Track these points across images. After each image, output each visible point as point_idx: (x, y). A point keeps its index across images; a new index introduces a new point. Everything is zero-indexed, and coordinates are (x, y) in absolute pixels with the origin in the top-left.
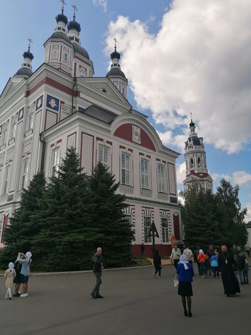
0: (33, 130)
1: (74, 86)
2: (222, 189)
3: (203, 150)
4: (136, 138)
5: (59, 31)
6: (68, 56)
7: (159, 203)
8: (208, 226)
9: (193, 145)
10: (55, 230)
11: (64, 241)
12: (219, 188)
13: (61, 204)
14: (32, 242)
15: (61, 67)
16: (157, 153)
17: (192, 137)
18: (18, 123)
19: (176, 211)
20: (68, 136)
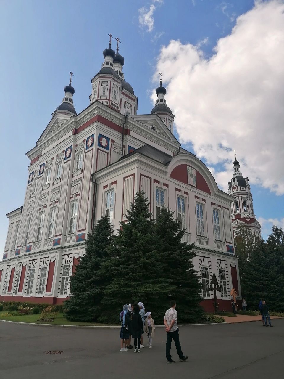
0: (83, 170)
1: (124, 124)
2: (275, 237)
3: (249, 192)
4: (192, 180)
5: (107, 66)
6: (117, 93)
7: (216, 252)
8: (272, 280)
9: (238, 186)
10: (130, 279)
11: (141, 292)
12: (271, 236)
13: (135, 252)
14: (105, 292)
15: (111, 105)
16: (212, 196)
17: (236, 177)
18: (64, 162)
19: (233, 261)
20: (124, 178)
